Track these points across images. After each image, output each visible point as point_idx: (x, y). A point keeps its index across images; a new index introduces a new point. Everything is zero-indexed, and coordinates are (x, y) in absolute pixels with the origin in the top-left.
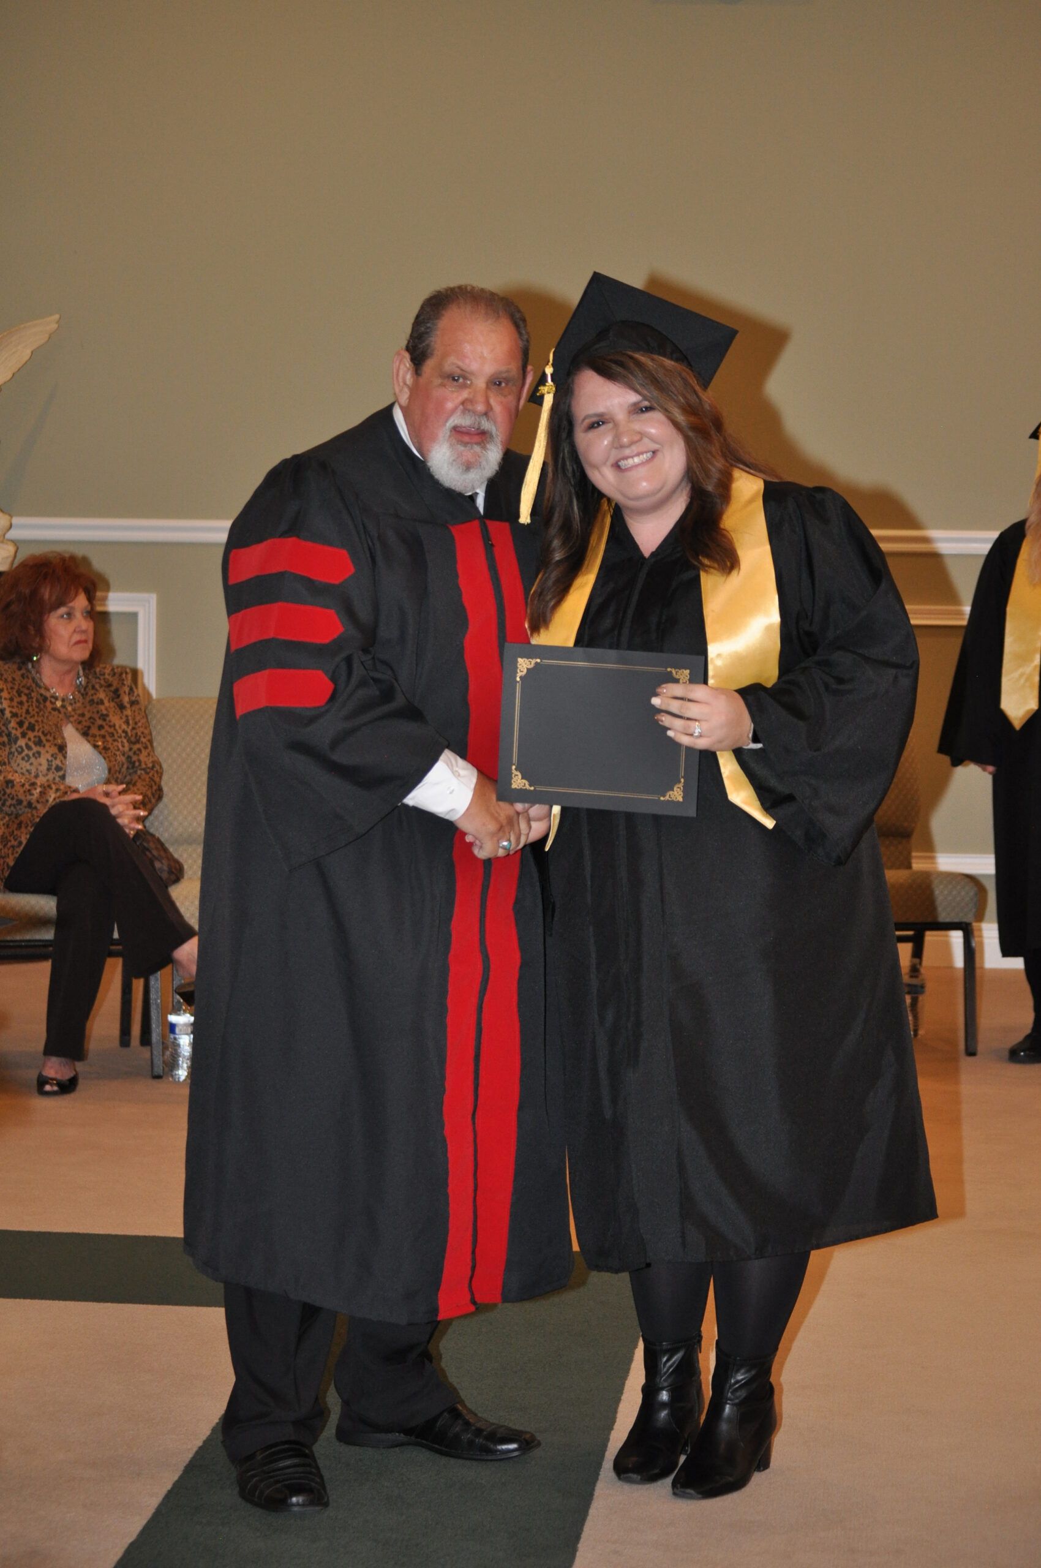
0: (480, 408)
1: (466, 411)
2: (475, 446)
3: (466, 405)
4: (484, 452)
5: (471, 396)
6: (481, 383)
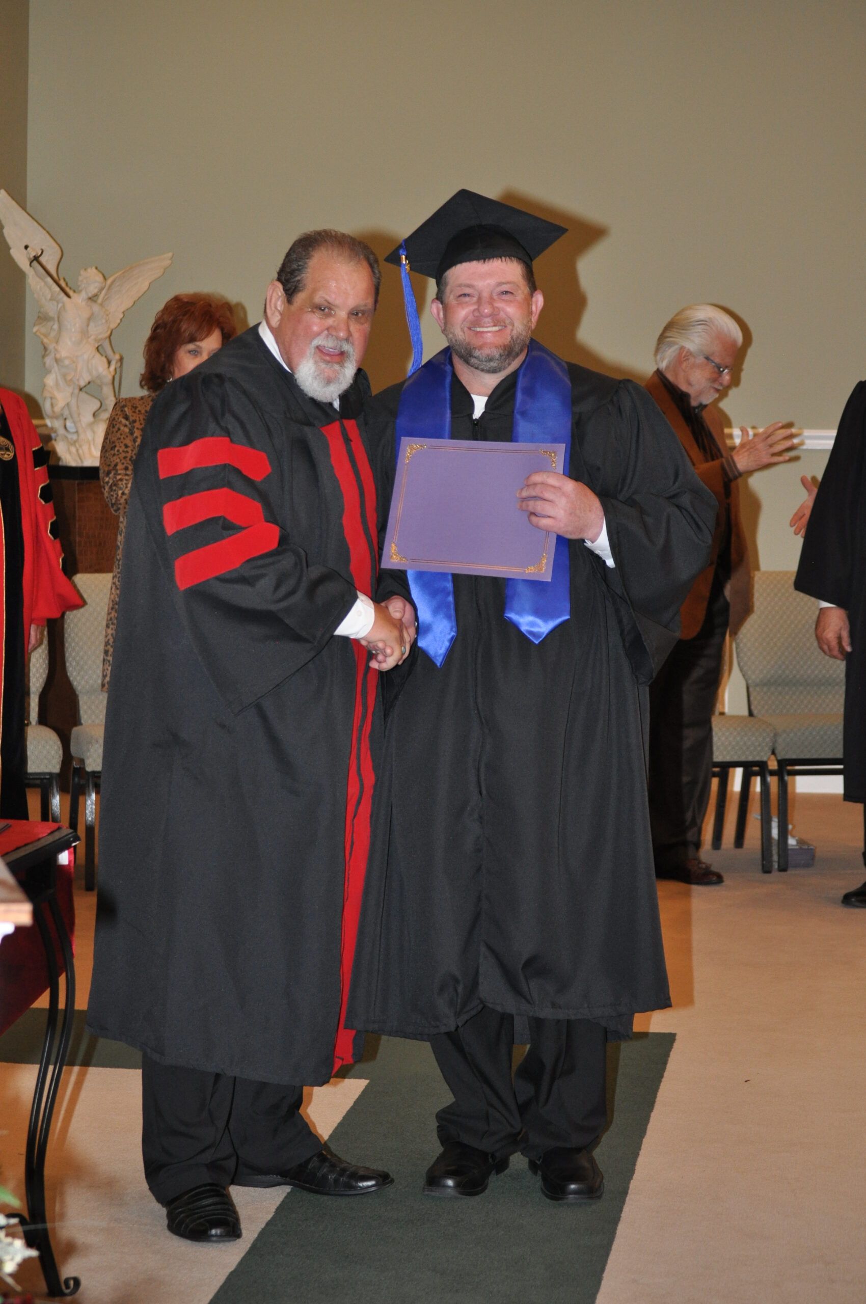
0: (342, 334)
1: (330, 335)
2: (335, 365)
3: (330, 332)
4: (341, 369)
5: (335, 324)
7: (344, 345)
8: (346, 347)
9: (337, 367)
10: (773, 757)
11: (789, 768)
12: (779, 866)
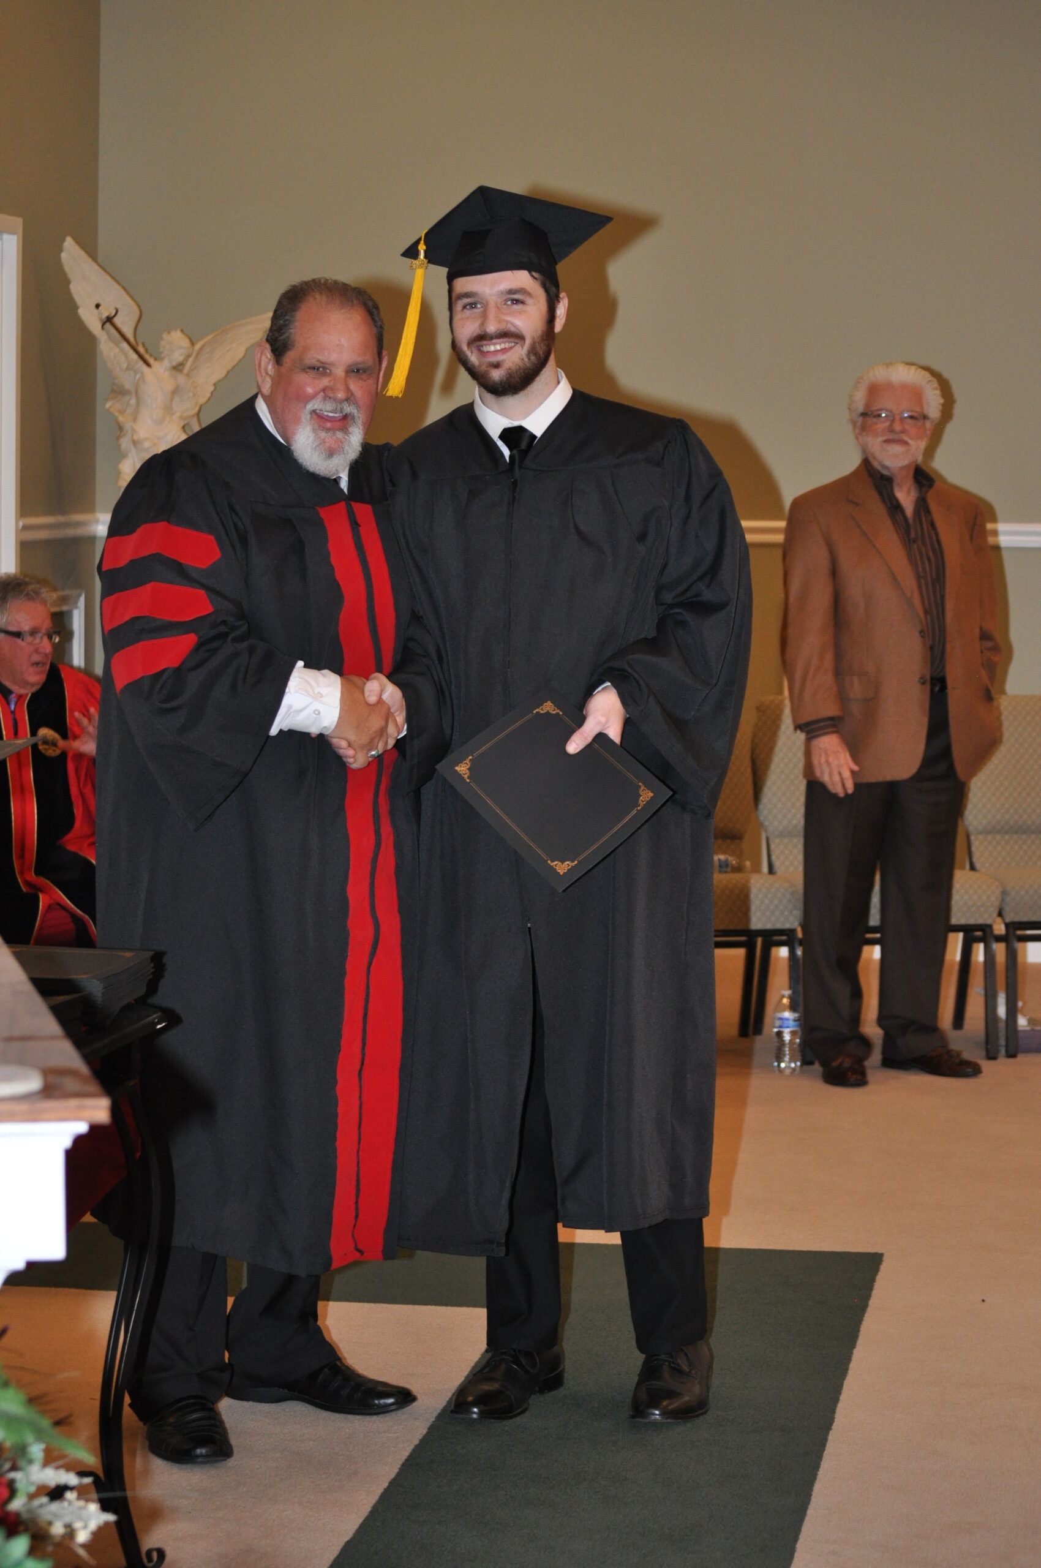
0: (340, 395)
1: (326, 398)
2: (337, 432)
3: (327, 393)
4: (346, 437)
5: (332, 384)
6: (340, 372)
7: (345, 407)
8: (348, 409)
9: (339, 435)
10: (999, 920)
11: (1019, 932)
12: (1007, 1051)
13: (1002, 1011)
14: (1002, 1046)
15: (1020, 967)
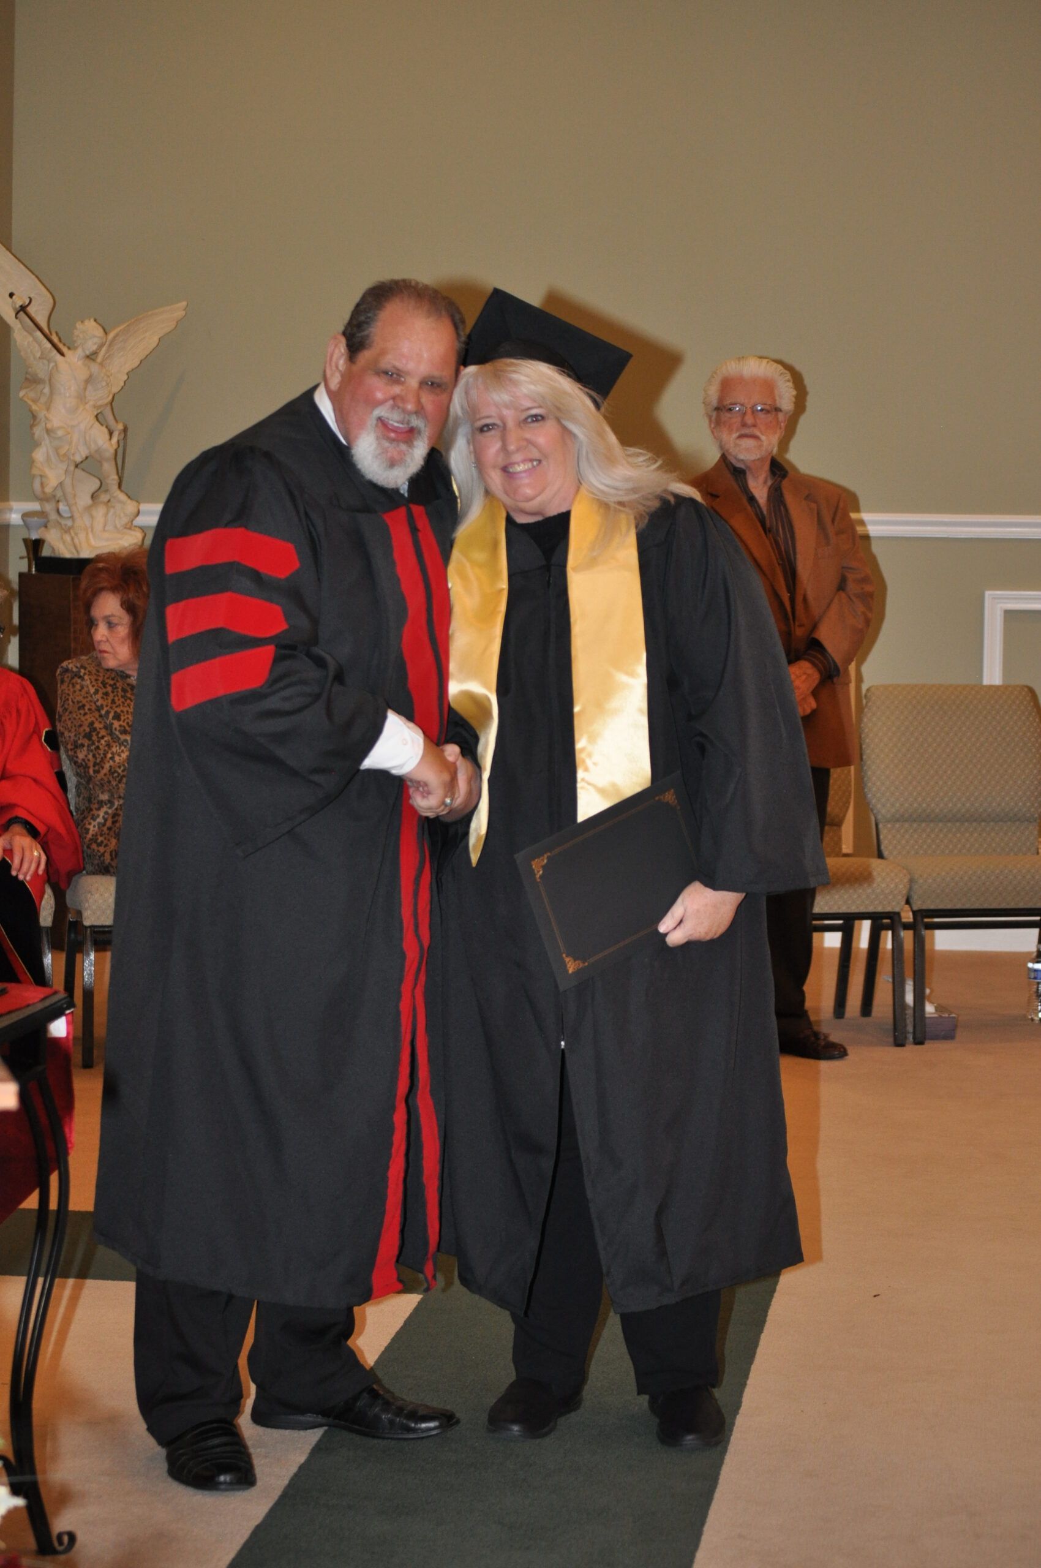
0: (410, 406)
1: (394, 406)
2: (402, 444)
3: (396, 401)
4: (410, 449)
5: (403, 394)
6: (414, 382)
9: (403, 447)
10: (907, 908)
12: (914, 1038)
13: (909, 998)
14: (909, 1033)
15: (927, 953)
